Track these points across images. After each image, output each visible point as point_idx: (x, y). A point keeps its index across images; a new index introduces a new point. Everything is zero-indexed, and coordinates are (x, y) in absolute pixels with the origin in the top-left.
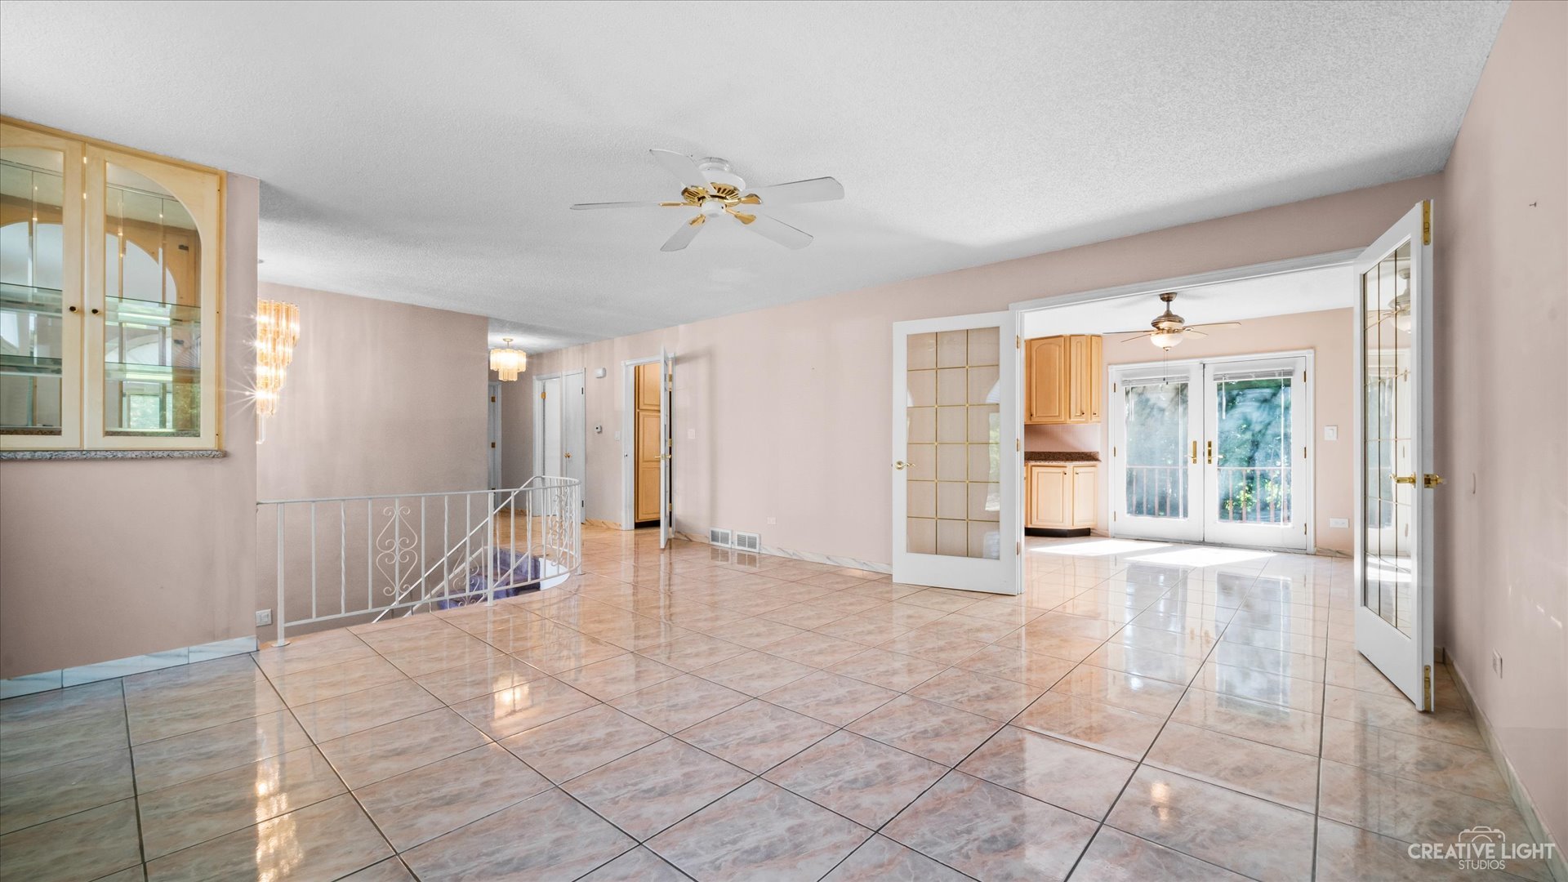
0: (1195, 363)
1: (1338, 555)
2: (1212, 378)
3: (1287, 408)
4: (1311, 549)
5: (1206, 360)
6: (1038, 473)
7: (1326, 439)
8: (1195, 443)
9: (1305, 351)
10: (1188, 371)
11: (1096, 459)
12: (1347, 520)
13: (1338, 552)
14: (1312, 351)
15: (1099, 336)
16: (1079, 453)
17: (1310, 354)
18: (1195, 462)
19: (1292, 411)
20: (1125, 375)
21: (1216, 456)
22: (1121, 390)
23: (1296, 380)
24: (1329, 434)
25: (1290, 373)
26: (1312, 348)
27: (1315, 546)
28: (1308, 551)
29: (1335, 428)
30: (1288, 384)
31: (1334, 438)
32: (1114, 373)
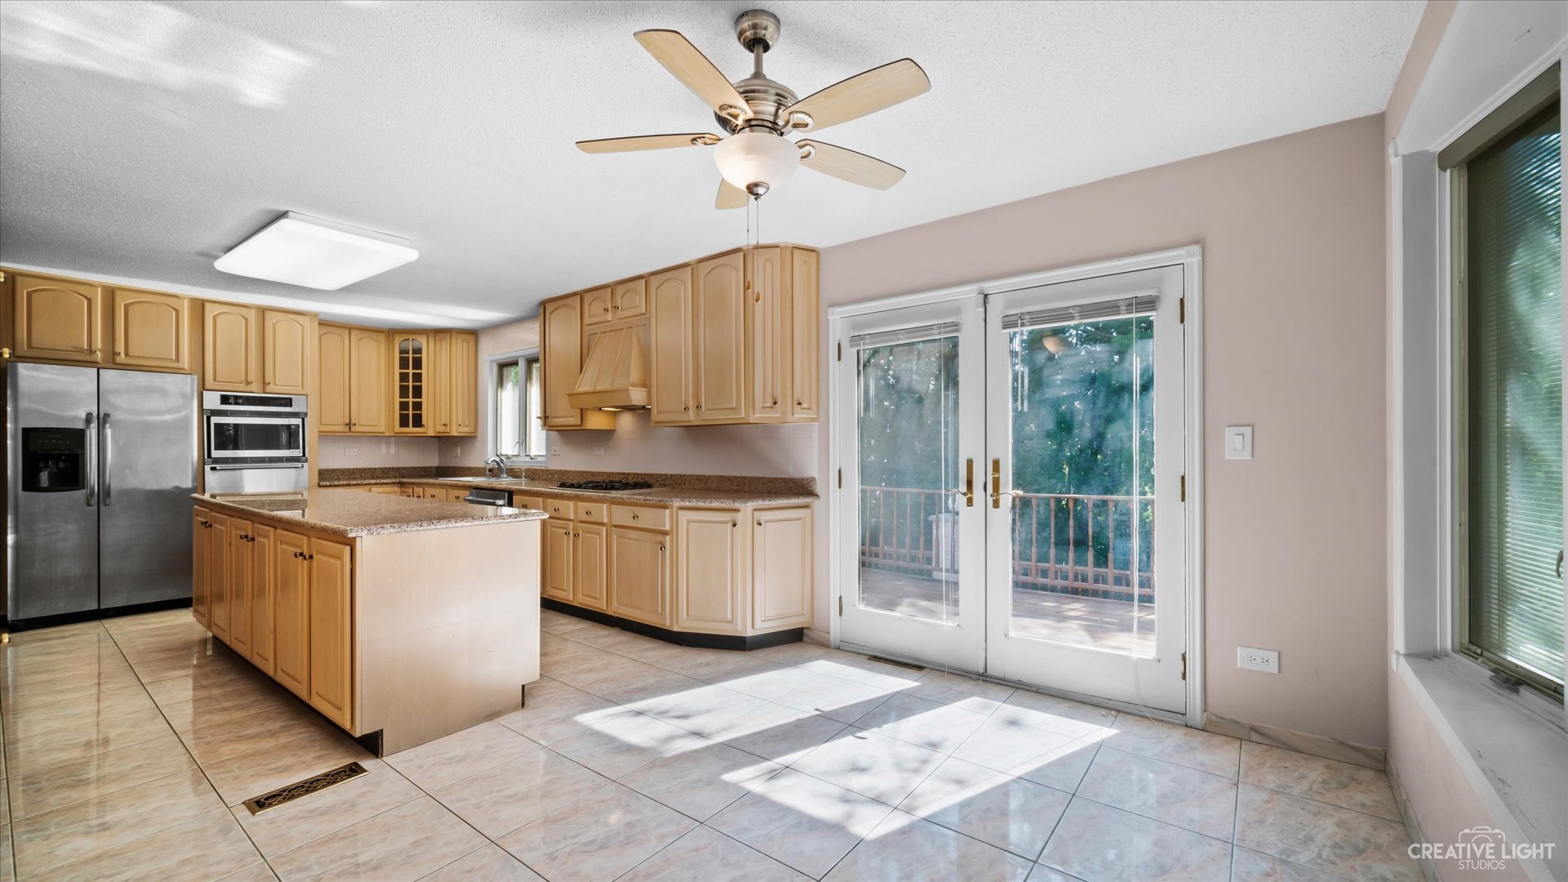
0: (968, 294)
1: (1254, 736)
2: (1001, 325)
3: (1146, 387)
4: (1196, 714)
5: (990, 286)
6: (689, 522)
7: (1227, 458)
8: (970, 463)
9: (1181, 252)
10: (957, 311)
11: (811, 493)
12: (1276, 654)
13: (1253, 729)
14: (1196, 249)
15: (812, 250)
16: (785, 480)
17: (1191, 258)
18: (970, 502)
19: (1156, 392)
20: (854, 327)
21: (1009, 493)
22: (850, 354)
23: (1163, 318)
24: (1234, 445)
25: (1151, 303)
26: (1196, 242)
27: (1205, 711)
28: (1189, 719)
29: (1248, 431)
30: (1146, 329)
31: (1246, 456)
32: (838, 322)
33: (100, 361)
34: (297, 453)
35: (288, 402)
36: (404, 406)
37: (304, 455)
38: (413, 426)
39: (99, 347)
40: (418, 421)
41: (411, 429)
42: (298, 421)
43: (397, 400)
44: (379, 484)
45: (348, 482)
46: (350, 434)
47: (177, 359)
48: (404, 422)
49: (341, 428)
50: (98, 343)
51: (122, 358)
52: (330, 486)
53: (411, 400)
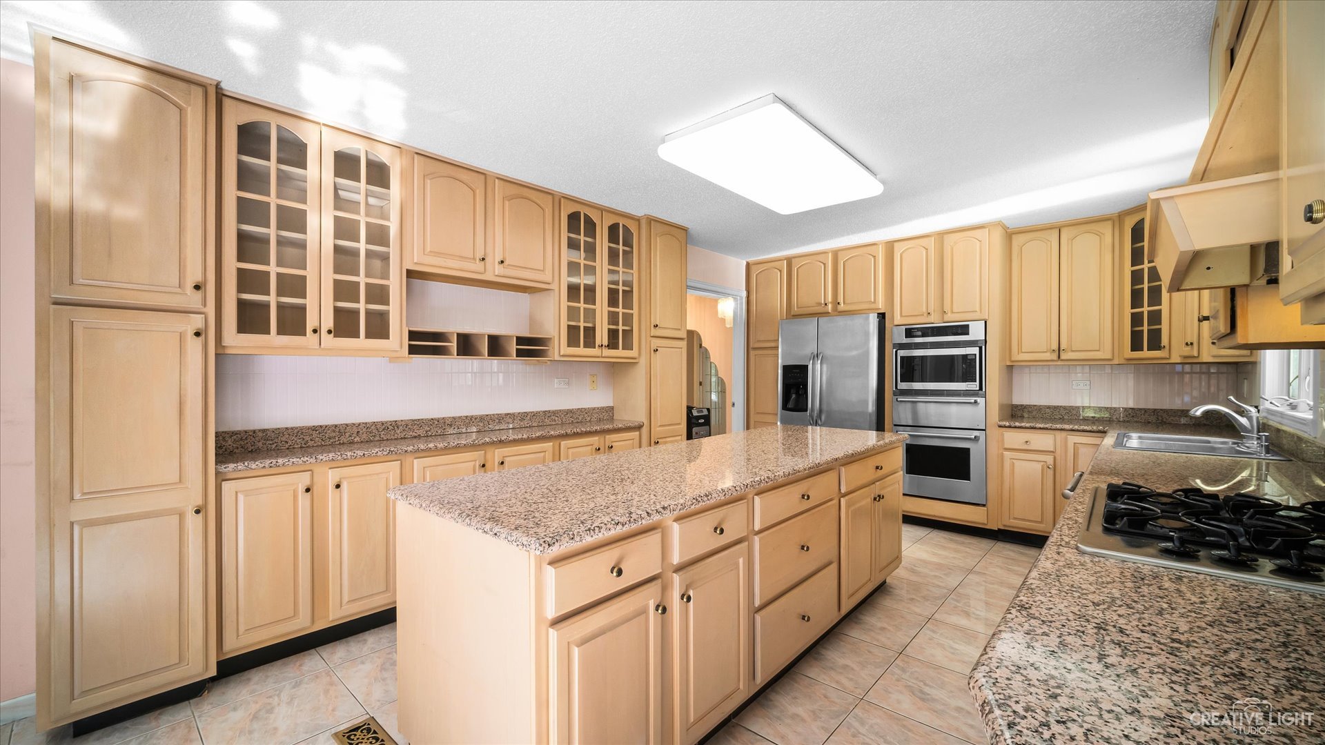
33: (830, 311)
34: (974, 386)
35: (964, 330)
36: (1136, 320)
37: (981, 388)
38: (1149, 349)
39: (830, 300)
40: (1155, 343)
41: (1146, 353)
42: (975, 350)
43: (1128, 311)
44: (1078, 431)
45: (1032, 425)
46: (1059, 363)
47: (875, 302)
48: (1136, 345)
49: (1048, 356)
50: (830, 299)
51: (842, 307)
52: (1010, 427)
53: (1146, 309)
